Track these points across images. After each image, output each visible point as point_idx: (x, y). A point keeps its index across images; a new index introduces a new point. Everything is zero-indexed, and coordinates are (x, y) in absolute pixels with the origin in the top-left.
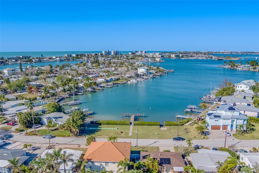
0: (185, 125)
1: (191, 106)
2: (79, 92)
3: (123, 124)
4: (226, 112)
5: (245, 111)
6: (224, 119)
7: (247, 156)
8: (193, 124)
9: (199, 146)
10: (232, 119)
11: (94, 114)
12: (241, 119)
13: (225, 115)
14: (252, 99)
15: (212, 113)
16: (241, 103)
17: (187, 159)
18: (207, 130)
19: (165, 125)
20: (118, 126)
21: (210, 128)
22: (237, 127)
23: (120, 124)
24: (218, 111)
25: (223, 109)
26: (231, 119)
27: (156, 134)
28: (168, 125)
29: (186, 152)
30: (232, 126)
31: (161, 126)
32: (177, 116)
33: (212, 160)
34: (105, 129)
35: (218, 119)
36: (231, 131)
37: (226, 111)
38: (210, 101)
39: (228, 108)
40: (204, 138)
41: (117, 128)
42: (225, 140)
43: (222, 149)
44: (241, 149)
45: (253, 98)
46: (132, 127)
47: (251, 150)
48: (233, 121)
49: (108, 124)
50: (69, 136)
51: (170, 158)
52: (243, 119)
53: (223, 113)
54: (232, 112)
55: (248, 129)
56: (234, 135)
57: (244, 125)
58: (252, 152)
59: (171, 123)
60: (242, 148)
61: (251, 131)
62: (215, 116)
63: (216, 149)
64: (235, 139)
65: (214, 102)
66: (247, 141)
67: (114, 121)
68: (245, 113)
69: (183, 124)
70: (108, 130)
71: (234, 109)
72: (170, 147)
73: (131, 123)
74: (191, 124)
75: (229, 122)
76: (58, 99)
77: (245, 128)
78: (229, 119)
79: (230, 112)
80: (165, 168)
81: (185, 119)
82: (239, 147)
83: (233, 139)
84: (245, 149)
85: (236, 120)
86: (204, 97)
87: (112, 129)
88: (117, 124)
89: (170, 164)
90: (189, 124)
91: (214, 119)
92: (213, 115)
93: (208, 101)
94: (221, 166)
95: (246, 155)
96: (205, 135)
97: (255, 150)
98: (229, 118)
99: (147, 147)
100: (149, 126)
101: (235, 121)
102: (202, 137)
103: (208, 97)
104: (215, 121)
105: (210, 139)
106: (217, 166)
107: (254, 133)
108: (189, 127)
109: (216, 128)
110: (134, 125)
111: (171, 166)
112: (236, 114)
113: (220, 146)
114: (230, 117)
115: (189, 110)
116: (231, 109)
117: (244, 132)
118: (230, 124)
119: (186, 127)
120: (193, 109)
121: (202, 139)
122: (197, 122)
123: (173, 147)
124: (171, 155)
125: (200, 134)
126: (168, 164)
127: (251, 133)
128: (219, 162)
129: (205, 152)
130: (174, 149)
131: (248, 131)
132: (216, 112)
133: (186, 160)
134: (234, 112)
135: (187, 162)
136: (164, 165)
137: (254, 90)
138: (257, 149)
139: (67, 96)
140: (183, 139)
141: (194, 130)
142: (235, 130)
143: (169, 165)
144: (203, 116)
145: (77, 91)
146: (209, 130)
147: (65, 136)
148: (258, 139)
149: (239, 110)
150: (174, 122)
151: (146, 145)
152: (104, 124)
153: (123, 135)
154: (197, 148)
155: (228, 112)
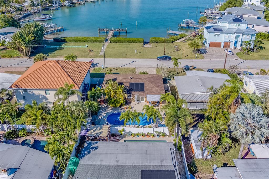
0: (176, 41)
1: (187, 20)
2: (53, 7)
3: (95, 41)
4: (230, 24)
5: (253, 26)
6: (226, 34)
7: (253, 80)
8: (186, 41)
9: (190, 67)
10: (237, 33)
11: (63, 31)
12: (248, 34)
13: (228, 29)
14: (263, 14)
15: (212, 26)
16: (250, 15)
17: (170, 84)
18: (203, 48)
19: (150, 42)
20: (89, 44)
21: (207, 45)
22: (242, 45)
23: (92, 41)
24: (220, 24)
25: (226, 20)
26: (235, 34)
27: (136, 52)
28: (154, 42)
29: (172, 75)
30: (236, 42)
31: (145, 43)
32: (168, 32)
33: (204, 85)
34: (70, 47)
35: (219, 34)
36: (234, 49)
37: (229, 22)
38: (212, 15)
39: (233, 20)
40: (199, 57)
41: (86, 46)
42: (225, 60)
43: (219, 71)
44: (245, 72)
45: (264, 12)
46: (107, 44)
47: (258, 72)
48: (237, 37)
49: (77, 41)
50: (18, 57)
51: (144, 83)
52: (250, 34)
53: (226, 25)
54: (237, 24)
55: (256, 48)
56: (237, 54)
57: (251, 42)
58: (259, 75)
59: (158, 40)
60: (246, 70)
61: (259, 49)
62: (215, 30)
63: (212, 71)
64: (238, 59)
65: (217, 17)
66: (254, 61)
67: (84, 37)
68: (254, 29)
69: (173, 40)
70: (74, 48)
71: (241, 21)
72: (151, 69)
73: (106, 40)
74: (184, 41)
75: (233, 38)
76: (24, 14)
77: (252, 46)
78: (233, 34)
79: (235, 24)
80: (136, 96)
81: (178, 34)
82: (243, 69)
83: (236, 59)
84: (251, 71)
85: (241, 34)
86: (206, 11)
87: (80, 47)
88: (87, 41)
89: (144, 91)
90: (182, 41)
91: (214, 33)
92: (212, 28)
93: (210, 15)
94: (215, 93)
95: (251, 79)
96: (200, 54)
97: (263, 72)
98: (233, 32)
99: (119, 68)
100: (130, 43)
101: (241, 37)
102: (196, 55)
103: (210, 11)
104: (215, 35)
105: (206, 59)
106: (209, 94)
107: (263, 52)
108: (181, 44)
109: (215, 45)
110: (110, 42)
111: (145, 94)
112: (243, 27)
113: (218, 67)
114: (235, 30)
115: (184, 25)
116: (237, 20)
117: (250, 51)
118: (234, 40)
119: (178, 44)
120: (190, 24)
121: (195, 58)
122: (192, 38)
123: (156, 69)
124: (146, 79)
125: (194, 53)
126: (140, 91)
127: (260, 52)
128: (212, 88)
129: (196, 75)
130: (156, 71)
131: (256, 49)
132: (217, 24)
133: (168, 85)
134: (240, 24)
135: (169, 88)
136: (133, 93)
137: (266, 3)
138: (267, 71)
139: (36, 11)
140: (170, 59)
141: (186, 48)
142: (239, 49)
143: (141, 93)
144: (201, 31)
145: (51, 6)
146: (206, 47)
147: (13, 57)
148: (268, 59)
149: (246, 22)
150: (163, 38)
151: (118, 66)
152: (71, 41)
153: (92, 54)
154: (187, 68)
155: (232, 24)
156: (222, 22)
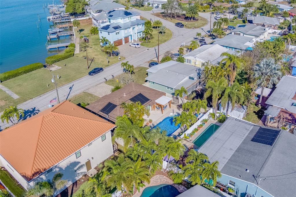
0: (75, 53)
4: (124, 18)
6: (124, 29)
7: (196, 56)
10: (133, 26)
12: (140, 25)
13: (124, 24)
15: (109, 25)
24: (113, 21)
25: (118, 16)
32: (48, 48)
35: (119, 31)
39: (124, 14)
51: (140, 93)
52: (141, 24)
53: (120, 21)
54: (129, 17)
56: (142, 45)
62: (115, 28)
78: (130, 28)
83: (148, 49)
89: (149, 99)
91: (115, 31)
92: (111, 27)
98: (130, 26)
104: (116, 34)
105: (127, 57)
111: (153, 101)
112: (133, 19)
114: (130, 24)
115: (54, 36)
116: (127, 14)
117: (146, 39)
119: (82, 55)
120: (59, 33)
123: (104, 83)
125: (112, 56)
134: (131, 17)
142: (137, 40)
155: (126, 18)
156: (116, 19)
